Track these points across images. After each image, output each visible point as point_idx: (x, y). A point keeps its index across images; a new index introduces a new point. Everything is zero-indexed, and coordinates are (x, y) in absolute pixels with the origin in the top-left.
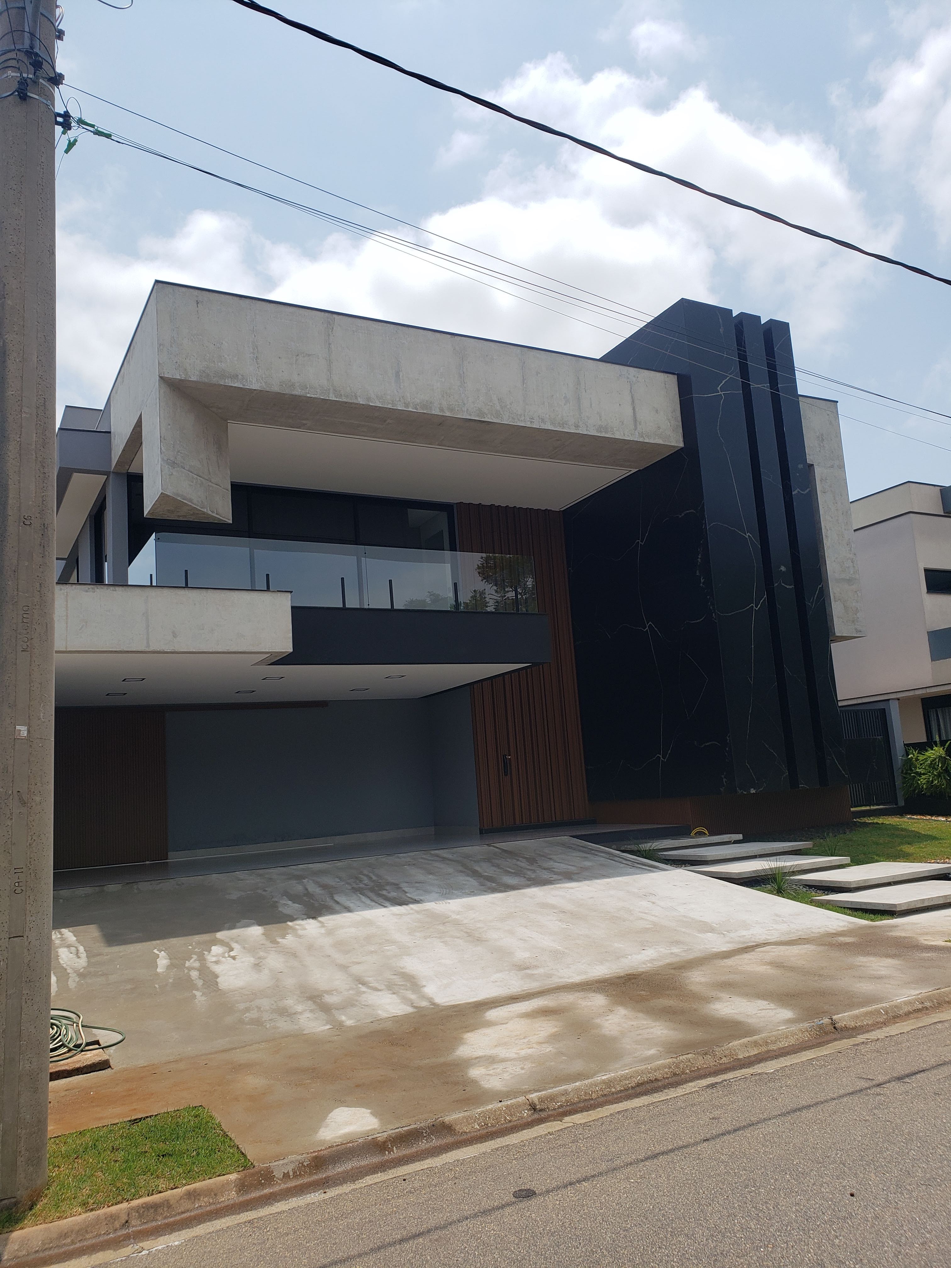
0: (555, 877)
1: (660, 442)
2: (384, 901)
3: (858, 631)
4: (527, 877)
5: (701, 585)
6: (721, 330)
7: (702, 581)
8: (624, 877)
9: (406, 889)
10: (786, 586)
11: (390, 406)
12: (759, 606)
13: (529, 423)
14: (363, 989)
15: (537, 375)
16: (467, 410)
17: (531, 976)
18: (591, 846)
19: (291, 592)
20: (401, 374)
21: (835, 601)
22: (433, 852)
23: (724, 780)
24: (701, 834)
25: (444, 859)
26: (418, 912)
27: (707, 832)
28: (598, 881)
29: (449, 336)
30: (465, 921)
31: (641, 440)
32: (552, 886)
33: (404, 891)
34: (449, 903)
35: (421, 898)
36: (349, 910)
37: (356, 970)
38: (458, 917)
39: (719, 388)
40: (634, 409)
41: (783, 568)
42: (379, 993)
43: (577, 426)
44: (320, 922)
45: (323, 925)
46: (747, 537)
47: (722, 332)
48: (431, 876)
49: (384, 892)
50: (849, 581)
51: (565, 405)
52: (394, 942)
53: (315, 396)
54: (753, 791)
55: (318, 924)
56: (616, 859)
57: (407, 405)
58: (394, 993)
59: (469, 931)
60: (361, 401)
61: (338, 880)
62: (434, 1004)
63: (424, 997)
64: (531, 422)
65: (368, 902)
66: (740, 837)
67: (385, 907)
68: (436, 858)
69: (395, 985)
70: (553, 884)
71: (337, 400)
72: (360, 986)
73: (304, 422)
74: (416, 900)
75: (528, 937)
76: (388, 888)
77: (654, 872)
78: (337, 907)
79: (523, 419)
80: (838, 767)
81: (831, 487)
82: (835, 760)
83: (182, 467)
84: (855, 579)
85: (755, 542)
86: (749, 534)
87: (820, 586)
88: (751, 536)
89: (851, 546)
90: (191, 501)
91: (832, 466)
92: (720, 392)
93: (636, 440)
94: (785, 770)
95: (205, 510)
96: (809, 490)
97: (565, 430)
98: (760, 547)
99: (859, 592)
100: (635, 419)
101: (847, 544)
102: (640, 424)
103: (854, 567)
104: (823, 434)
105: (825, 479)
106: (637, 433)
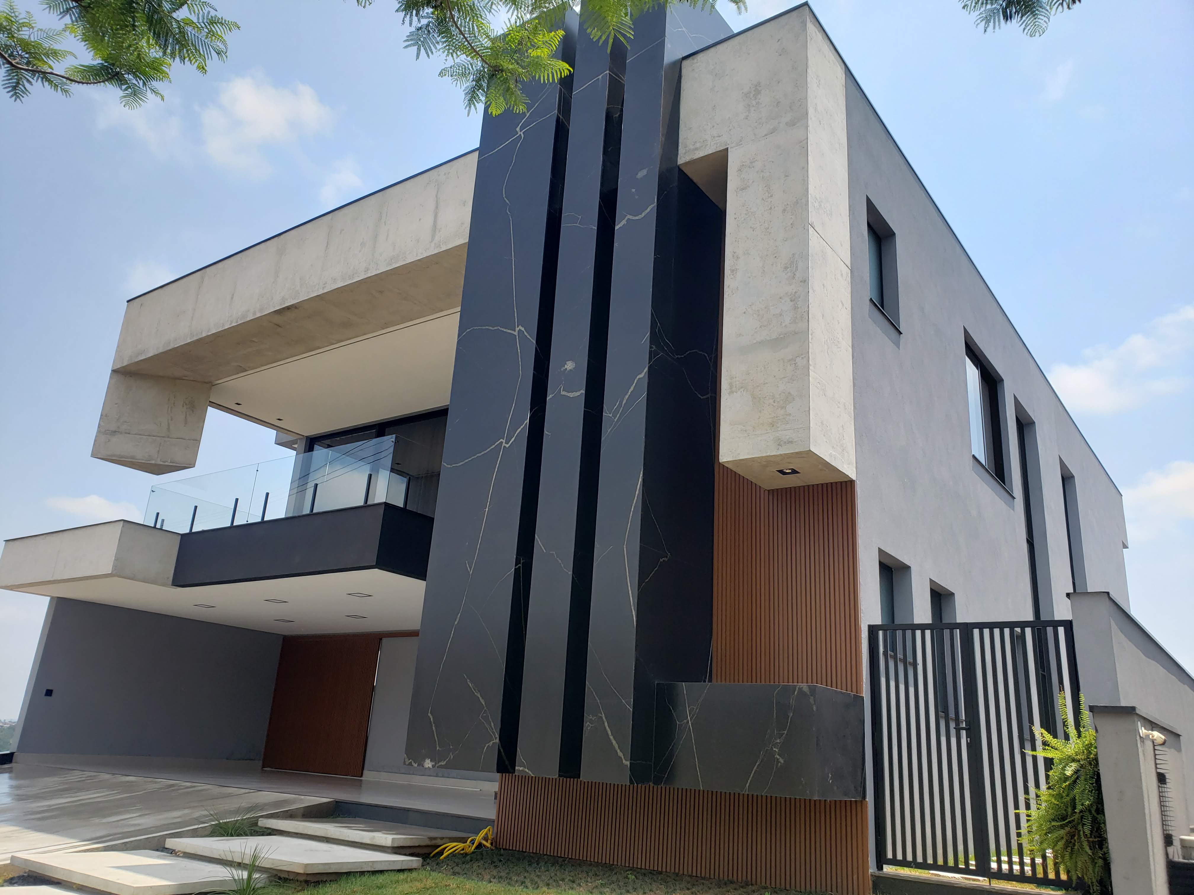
10: (569, 394)
11: (221, 329)
12: (513, 439)
15: (341, 233)
16: (275, 302)
20: (235, 295)
39: (518, 128)
40: (436, 216)
51: (360, 251)
57: (232, 322)
64: (325, 287)
71: (190, 341)
79: (316, 288)
80: (609, 738)
81: (762, 171)
82: (606, 724)
83: (126, 433)
84: (796, 333)
85: (528, 337)
86: (520, 327)
87: (641, 376)
88: (523, 329)
89: (797, 267)
90: (132, 457)
91: (773, 131)
92: (519, 133)
93: (431, 254)
94: (493, 733)
95: (153, 462)
96: (652, 207)
97: (355, 281)
98: (535, 342)
99: (802, 358)
100: (435, 228)
101: (786, 268)
102: (440, 231)
103: (796, 308)
104: (759, 83)
105: (751, 163)
106: (433, 245)
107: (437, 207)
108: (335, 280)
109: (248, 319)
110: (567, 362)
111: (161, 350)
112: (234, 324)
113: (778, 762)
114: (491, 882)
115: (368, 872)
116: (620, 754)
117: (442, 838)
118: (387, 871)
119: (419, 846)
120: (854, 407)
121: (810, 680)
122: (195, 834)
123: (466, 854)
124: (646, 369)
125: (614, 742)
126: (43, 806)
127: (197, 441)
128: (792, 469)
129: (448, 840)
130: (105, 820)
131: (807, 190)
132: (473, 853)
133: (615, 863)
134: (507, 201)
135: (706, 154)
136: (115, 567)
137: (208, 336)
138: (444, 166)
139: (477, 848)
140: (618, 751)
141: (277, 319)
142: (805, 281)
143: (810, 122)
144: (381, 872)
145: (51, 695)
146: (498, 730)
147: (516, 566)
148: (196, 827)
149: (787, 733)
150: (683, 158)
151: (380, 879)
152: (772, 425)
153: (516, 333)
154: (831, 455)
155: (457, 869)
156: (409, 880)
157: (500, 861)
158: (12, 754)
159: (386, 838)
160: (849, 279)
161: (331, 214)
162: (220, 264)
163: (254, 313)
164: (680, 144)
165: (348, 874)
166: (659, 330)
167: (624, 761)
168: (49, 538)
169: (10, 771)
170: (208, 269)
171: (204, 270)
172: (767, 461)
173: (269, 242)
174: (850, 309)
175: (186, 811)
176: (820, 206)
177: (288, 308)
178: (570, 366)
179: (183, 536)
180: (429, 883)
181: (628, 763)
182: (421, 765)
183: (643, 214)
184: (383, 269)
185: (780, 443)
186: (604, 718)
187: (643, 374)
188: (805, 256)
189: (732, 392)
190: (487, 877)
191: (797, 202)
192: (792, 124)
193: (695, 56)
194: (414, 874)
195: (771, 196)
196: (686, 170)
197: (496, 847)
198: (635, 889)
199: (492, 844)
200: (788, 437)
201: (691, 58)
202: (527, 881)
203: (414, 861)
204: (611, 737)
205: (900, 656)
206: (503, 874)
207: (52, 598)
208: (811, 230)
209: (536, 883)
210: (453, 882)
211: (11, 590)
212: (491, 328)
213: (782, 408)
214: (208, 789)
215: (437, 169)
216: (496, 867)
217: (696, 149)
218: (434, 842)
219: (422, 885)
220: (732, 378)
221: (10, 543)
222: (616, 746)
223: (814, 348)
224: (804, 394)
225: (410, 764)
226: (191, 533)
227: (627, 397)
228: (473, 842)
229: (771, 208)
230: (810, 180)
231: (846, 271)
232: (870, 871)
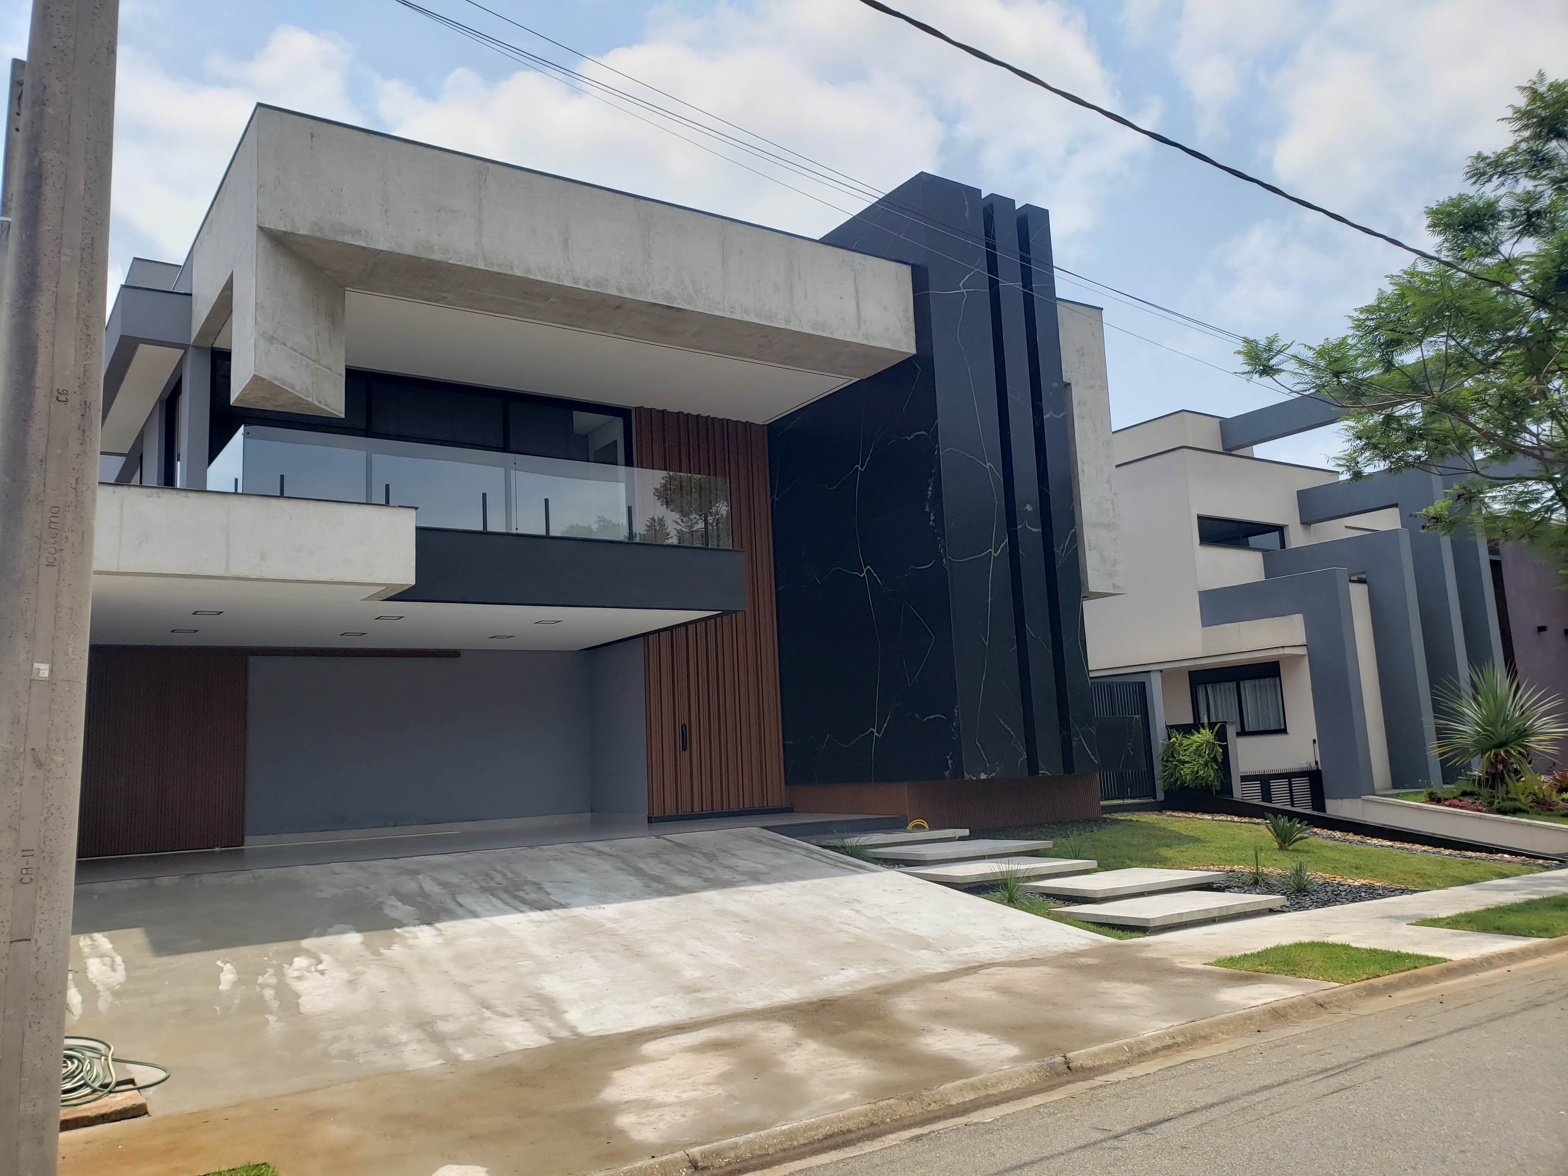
0: (738, 877)
1: (887, 345)
2: (521, 905)
3: (1114, 586)
4: (704, 876)
5: (931, 523)
6: (967, 214)
7: (932, 518)
8: (824, 879)
9: (549, 890)
10: (1032, 529)
11: (554, 281)
12: (999, 551)
13: (728, 313)
14: (488, 1014)
15: (741, 254)
16: (652, 292)
17: (702, 1001)
18: (784, 839)
19: (416, 508)
20: (570, 243)
21: (1090, 550)
22: (587, 844)
23: (950, 762)
24: (919, 827)
25: (600, 853)
26: (563, 919)
27: (926, 826)
28: (792, 883)
29: (633, 199)
30: (623, 931)
31: (865, 342)
32: (735, 889)
33: (546, 892)
34: (604, 908)
35: (568, 901)
36: (475, 915)
37: (480, 990)
38: (614, 926)
39: (961, 285)
40: (858, 304)
41: (1029, 508)
42: (508, 1020)
43: (788, 321)
44: (437, 929)
45: (440, 932)
46: (987, 467)
47: (967, 217)
48: (583, 875)
49: (521, 894)
50: (1109, 526)
51: (774, 294)
52: (531, 956)
53: (459, 263)
54: (983, 776)
55: (434, 932)
56: (815, 856)
57: (576, 281)
58: (527, 1020)
59: (626, 943)
60: (518, 273)
61: (462, 877)
62: (577, 1034)
63: (564, 1025)
64: (731, 312)
65: (500, 904)
66: (966, 832)
67: (521, 912)
68: (590, 852)
69: (529, 1009)
70: (737, 886)
71: (487, 269)
72: (484, 1010)
73: (444, 295)
74: (561, 904)
75: (701, 952)
76: (526, 887)
77: (859, 873)
78: (460, 911)
79: (721, 307)
80: (1087, 750)
81: (1090, 412)
82: (1084, 742)
83: (282, 343)
84: (1115, 524)
85: (997, 474)
86: (990, 464)
87: (1073, 531)
88: (992, 466)
93: (860, 342)
95: (310, 400)
98: (1002, 480)
100: (859, 317)
101: (1107, 482)
102: (865, 323)
106: (860, 334)
107: (857, 295)
110: (1027, 505)
163: (619, 290)
177: (673, 308)
183: (1060, 416)
186: (1082, 739)
213: (1114, 567)
227: (1067, 542)
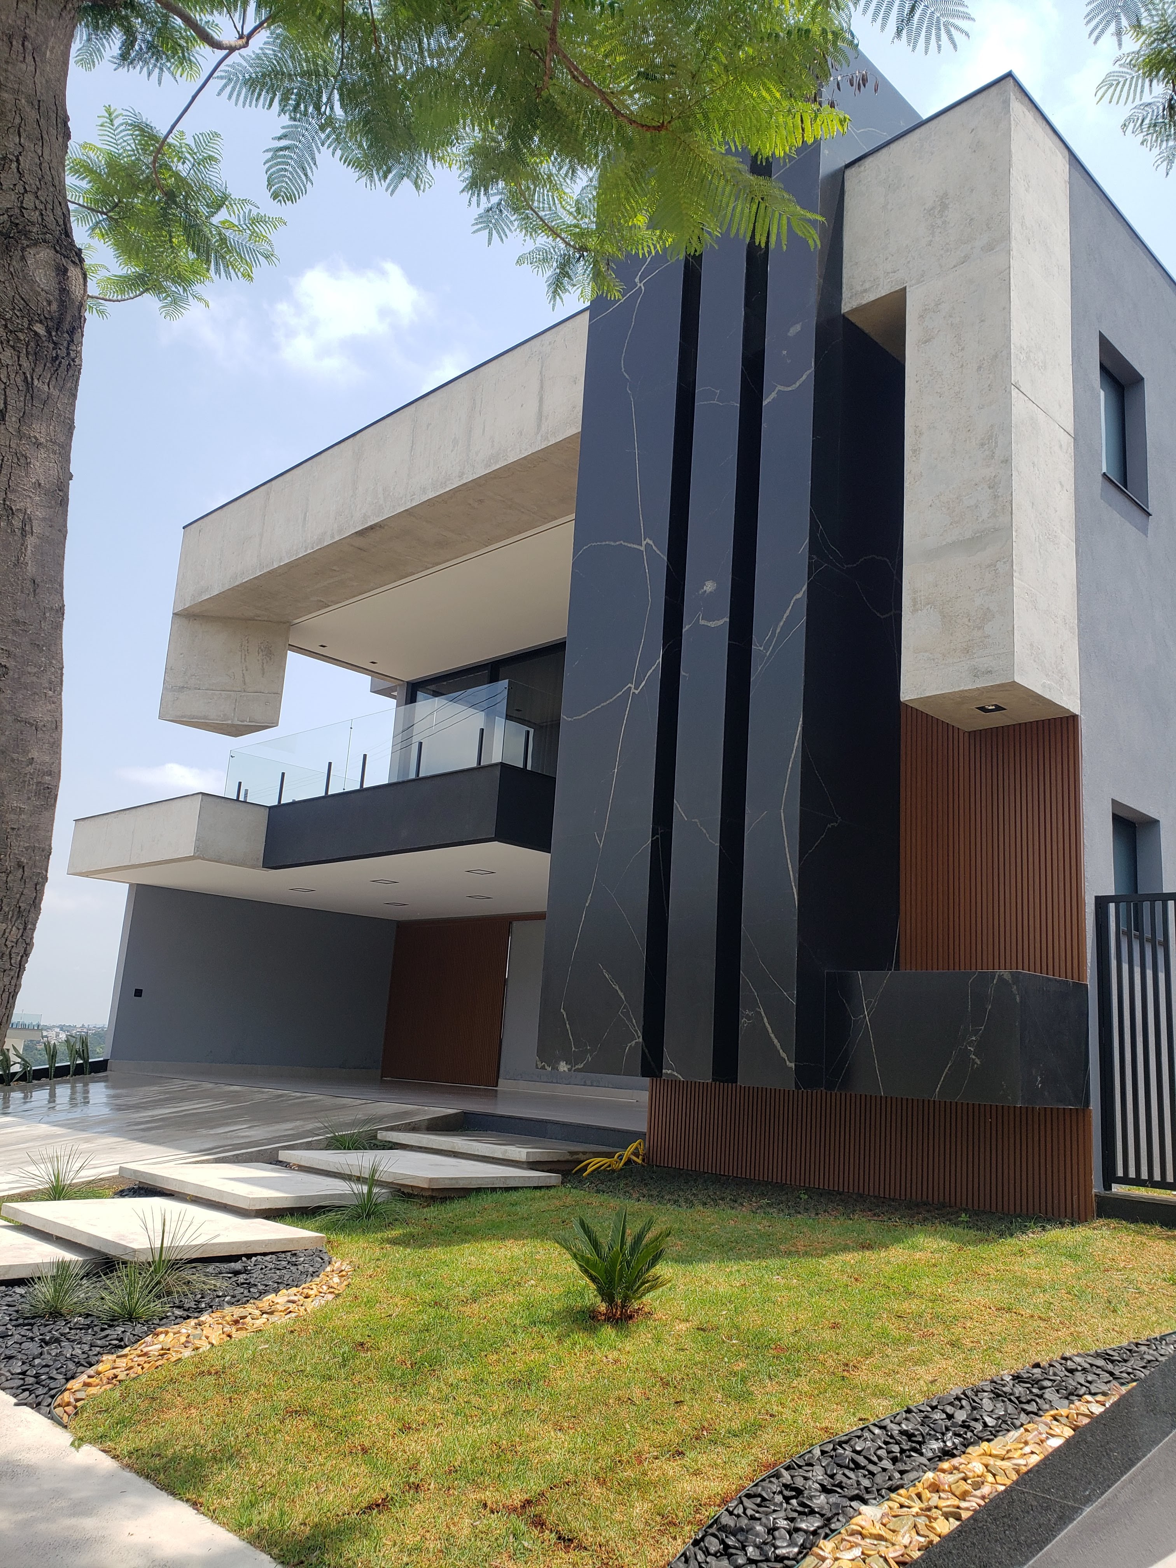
10: (710, 624)
12: (643, 683)
13: (409, 503)
15: (428, 428)
16: (355, 521)
20: (308, 514)
31: (544, 445)
39: (637, 280)
40: (541, 400)
51: (452, 451)
57: (307, 548)
64: (413, 500)
71: (261, 573)
79: (403, 500)
80: (771, 1037)
81: (951, 316)
82: (765, 1020)
83: (196, 689)
84: (996, 530)
85: (658, 552)
86: (648, 540)
87: (799, 596)
88: (651, 542)
89: (996, 443)
90: (205, 718)
91: (965, 259)
92: (639, 285)
93: (537, 450)
94: (636, 1032)
95: (229, 722)
96: (808, 375)
97: (448, 489)
98: (666, 559)
99: (1004, 563)
100: (540, 416)
101: (982, 445)
102: (547, 419)
103: (996, 497)
104: (946, 194)
105: (937, 305)
106: (539, 438)
107: (542, 387)
108: (424, 490)
109: (326, 544)
110: (707, 583)
111: (227, 587)
112: (309, 551)
113: (974, 1063)
114: (639, 1200)
115: (500, 1188)
116: (784, 1055)
117: (584, 1153)
118: (523, 1187)
119: (558, 1161)
120: (1079, 619)
121: (1014, 965)
122: (309, 1146)
123: (613, 1171)
124: (805, 587)
125: (776, 1041)
126: (144, 1117)
127: (278, 694)
128: (995, 705)
129: (592, 1155)
130: (212, 1132)
131: (1009, 339)
132: (621, 1169)
133: (788, 1182)
134: (627, 376)
135: (878, 296)
136: (197, 848)
137: (280, 567)
138: (548, 333)
139: (625, 1164)
140: (781, 1051)
141: (360, 542)
142: (1007, 461)
143: (1013, 244)
144: (516, 1189)
145: (140, 996)
146: (641, 1027)
147: (653, 836)
148: (310, 1139)
149: (985, 1029)
150: (847, 306)
151: (514, 1196)
152: (967, 651)
153: (643, 548)
154: (1044, 686)
155: (602, 1187)
156: (546, 1197)
157: (652, 1178)
158: (105, 1062)
159: (520, 1152)
160: (1071, 450)
161: (414, 405)
162: (288, 475)
163: (333, 537)
164: (844, 286)
165: (478, 1190)
166: (822, 534)
167: (788, 1063)
168: (122, 814)
169: (105, 1080)
170: (273, 482)
171: (268, 485)
172: (962, 698)
173: (342, 444)
174: (1072, 491)
175: (298, 1123)
176: (1028, 357)
177: (372, 528)
178: (709, 587)
179: (270, 808)
180: (569, 1201)
181: (793, 1065)
182: (555, 1068)
183: (798, 384)
184: (481, 472)
185: (976, 673)
186: (763, 1013)
187: (801, 594)
188: (1006, 428)
189: (915, 611)
190: (635, 1196)
191: (996, 356)
192: (989, 248)
193: (862, 161)
194: (552, 1192)
195: (963, 349)
196: (853, 319)
197: (648, 1163)
198: (807, 1210)
199: (643, 1160)
200: (986, 666)
201: (857, 165)
202: (681, 1201)
203: (553, 1178)
204: (772, 1035)
205: (1148, 934)
206: (655, 1193)
207: (131, 885)
208: (1014, 392)
209: (692, 1201)
210: (596, 1200)
211: (87, 876)
212: (612, 543)
213: (979, 628)
214: (320, 1100)
215: (540, 338)
216: (646, 1185)
217: (865, 291)
218: (575, 1157)
219: (562, 1203)
220: (915, 592)
221: (81, 822)
222: (779, 1047)
223: (1020, 549)
224: (1007, 610)
225: (543, 1068)
226: (280, 806)
227: (781, 624)
228: (621, 1157)
229: (962, 366)
230: (1014, 323)
231: (1067, 441)
232: (1094, 1190)
